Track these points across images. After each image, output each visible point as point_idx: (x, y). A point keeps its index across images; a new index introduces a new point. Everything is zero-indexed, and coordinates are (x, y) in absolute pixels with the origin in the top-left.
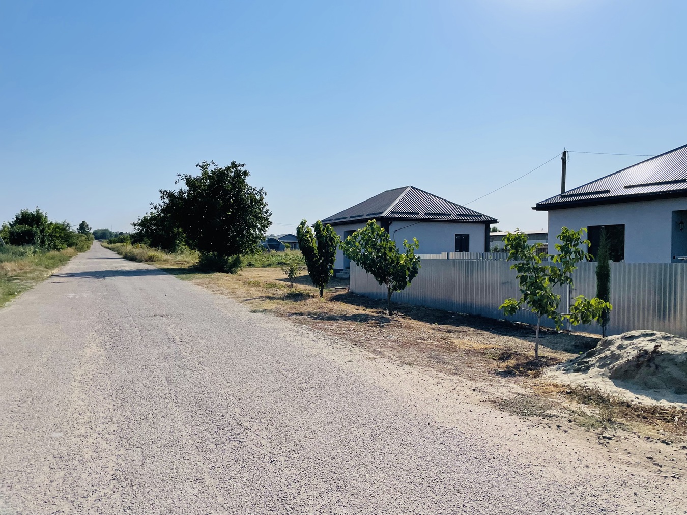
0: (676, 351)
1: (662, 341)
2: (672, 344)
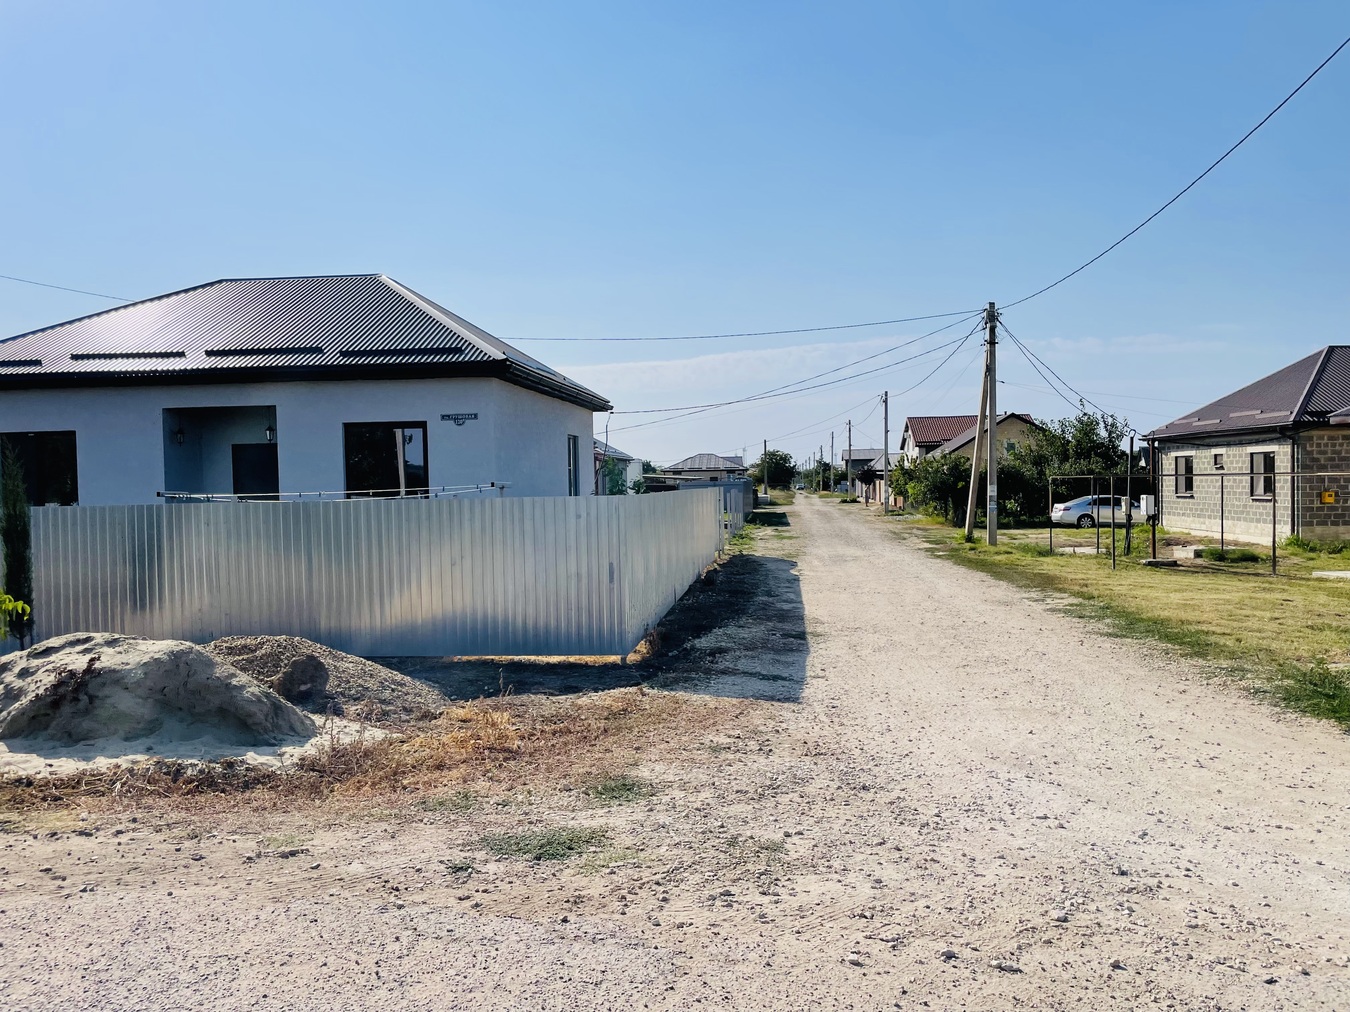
0: (128, 664)
1: (105, 649)
2: (121, 653)
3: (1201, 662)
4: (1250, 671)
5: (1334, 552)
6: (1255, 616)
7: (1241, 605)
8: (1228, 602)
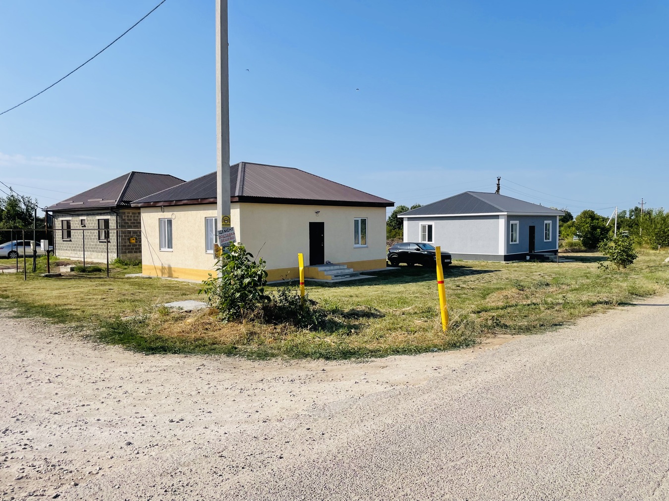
3: (62, 325)
4: (86, 326)
5: (135, 265)
6: (93, 298)
7: (88, 293)
8: (82, 292)
